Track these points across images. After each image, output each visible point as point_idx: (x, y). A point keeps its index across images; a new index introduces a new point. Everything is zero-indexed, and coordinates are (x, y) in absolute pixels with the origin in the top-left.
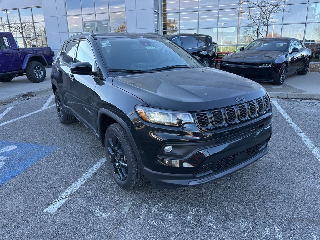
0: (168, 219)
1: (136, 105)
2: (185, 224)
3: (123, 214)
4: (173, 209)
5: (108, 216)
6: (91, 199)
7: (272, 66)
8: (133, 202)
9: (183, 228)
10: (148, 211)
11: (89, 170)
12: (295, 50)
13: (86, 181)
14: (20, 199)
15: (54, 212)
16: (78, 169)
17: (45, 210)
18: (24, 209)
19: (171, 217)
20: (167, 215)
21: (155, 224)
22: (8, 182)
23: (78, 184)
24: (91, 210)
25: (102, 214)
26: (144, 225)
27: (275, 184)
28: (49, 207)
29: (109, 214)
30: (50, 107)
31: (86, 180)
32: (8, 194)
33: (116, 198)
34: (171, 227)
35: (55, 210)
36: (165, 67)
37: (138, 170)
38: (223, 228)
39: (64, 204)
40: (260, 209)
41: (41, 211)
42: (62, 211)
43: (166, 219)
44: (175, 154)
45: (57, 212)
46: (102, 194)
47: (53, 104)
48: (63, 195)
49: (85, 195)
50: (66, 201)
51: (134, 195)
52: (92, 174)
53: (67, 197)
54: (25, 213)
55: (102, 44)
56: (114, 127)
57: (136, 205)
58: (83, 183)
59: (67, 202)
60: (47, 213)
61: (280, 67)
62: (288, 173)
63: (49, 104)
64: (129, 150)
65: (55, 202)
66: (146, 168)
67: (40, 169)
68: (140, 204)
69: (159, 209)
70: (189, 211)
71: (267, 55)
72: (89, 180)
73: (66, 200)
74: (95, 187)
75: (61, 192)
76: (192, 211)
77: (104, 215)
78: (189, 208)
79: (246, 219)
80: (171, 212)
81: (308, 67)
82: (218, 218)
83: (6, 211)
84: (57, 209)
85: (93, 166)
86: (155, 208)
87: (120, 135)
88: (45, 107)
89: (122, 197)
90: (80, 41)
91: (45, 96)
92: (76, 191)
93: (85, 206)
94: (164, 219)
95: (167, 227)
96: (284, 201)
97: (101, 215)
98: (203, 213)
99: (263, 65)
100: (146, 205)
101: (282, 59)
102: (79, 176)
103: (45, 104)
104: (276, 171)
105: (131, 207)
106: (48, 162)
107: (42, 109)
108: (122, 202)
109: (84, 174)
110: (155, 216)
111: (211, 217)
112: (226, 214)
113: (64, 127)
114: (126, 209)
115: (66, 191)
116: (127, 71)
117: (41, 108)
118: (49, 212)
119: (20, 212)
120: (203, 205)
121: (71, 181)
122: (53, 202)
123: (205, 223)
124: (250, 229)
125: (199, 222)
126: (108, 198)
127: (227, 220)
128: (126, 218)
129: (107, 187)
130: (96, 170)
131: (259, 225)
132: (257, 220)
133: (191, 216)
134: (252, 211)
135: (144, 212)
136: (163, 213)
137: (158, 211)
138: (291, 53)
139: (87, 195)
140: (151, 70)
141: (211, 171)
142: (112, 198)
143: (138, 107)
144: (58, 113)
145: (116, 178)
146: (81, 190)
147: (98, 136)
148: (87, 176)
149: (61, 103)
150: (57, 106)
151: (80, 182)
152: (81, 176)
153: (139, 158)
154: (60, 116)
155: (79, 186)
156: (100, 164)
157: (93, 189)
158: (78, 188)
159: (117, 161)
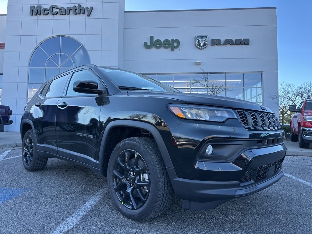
1: (168, 104)
11: (80, 207)
13: (82, 218)
16: (65, 207)
23: (72, 221)
31: (82, 216)
33: (132, 230)
37: (165, 186)
44: (217, 155)
46: (111, 228)
47: (10, 157)
48: (56, 232)
49: (88, 230)
52: (87, 211)
55: (105, 70)
58: (79, 219)
63: (4, 157)
64: (155, 160)
67: (11, 210)
72: (85, 216)
74: (97, 222)
75: (52, 229)
85: (84, 204)
87: (139, 145)
89: (141, 230)
90: (73, 73)
92: (73, 227)
102: (70, 213)
106: (21, 202)
109: (77, 211)
115: (58, 228)
116: (138, 89)
120: (243, 229)
121: (61, 218)
126: (121, 232)
141: (252, 181)
142: (126, 231)
143: (171, 106)
144: (23, 159)
145: (124, 210)
146: (81, 226)
147: (98, 162)
148: (81, 212)
149: (33, 144)
150: (24, 149)
151: (74, 218)
152: (73, 213)
153: (170, 165)
154: (27, 162)
155: (75, 222)
156: (93, 202)
157: (96, 224)
158: (75, 224)
159: (128, 185)
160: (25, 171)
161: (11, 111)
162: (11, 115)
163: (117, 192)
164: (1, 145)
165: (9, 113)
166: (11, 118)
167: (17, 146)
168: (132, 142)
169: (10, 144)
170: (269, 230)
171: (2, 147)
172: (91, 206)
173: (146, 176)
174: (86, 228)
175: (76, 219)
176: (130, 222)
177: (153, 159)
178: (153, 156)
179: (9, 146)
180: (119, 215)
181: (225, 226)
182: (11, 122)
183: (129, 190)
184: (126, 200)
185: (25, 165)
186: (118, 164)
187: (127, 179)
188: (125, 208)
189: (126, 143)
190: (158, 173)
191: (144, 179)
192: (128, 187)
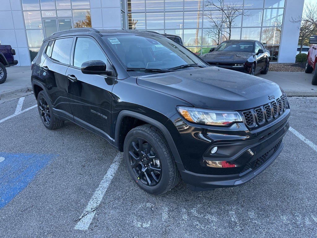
0: (212, 221)
1: (177, 106)
2: (232, 225)
3: (164, 222)
4: (212, 210)
5: (149, 225)
6: (123, 210)
7: (244, 66)
8: (169, 208)
9: (232, 228)
10: (188, 215)
11: (103, 178)
12: (260, 52)
13: (106, 191)
14: (38, 219)
15: (87, 229)
16: (91, 178)
17: (75, 228)
18: (48, 229)
19: (214, 219)
20: (208, 216)
21: (203, 228)
22: (13, 200)
23: (99, 195)
24: (128, 222)
25: (142, 224)
26: (192, 231)
27: (291, 176)
28: (78, 223)
29: (149, 223)
30: (24, 111)
31: (106, 189)
32: (20, 214)
33: (149, 205)
34: (220, 229)
35: (88, 227)
36: (180, 66)
38: (269, 223)
39: (94, 219)
40: (290, 201)
41: (71, 230)
42: (95, 226)
43: (210, 221)
45: (91, 228)
46: (131, 202)
47: (27, 108)
48: (88, 208)
49: (113, 206)
50: (95, 215)
51: (165, 199)
52: (110, 182)
53: (94, 211)
54: (52, 234)
55: (110, 41)
56: (142, 130)
57: (173, 211)
58: (104, 193)
59: (97, 216)
60: (79, 231)
61: (250, 67)
62: (297, 165)
63: (21, 108)
64: (165, 153)
65: (83, 217)
66: (186, 171)
67: (46, 182)
68: (176, 208)
69: (198, 211)
70: (228, 211)
71: (238, 55)
72: (109, 189)
73: (95, 213)
74: (120, 196)
75: (85, 206)
76: (231, 210)
77: (145, 225)
78: (227, 208)
79: (283, 212)
80: (212, 214)
81: (268, 67)
82: (258, 214)
83: (27, 235)
84: (89, 225)
85: (106, 173)
86: (194, 211)
87: (151, 138)
88: (18, 111)
89: (155, 204)
90: (77, 38)
91: (13, 99)
92: (101, 202)
93: (120, 218)
94: (208, 222)
95: (215, 230)
96: (306, 191)
97: (142, 226)
98: (243, 211)
99: (236, 65)
100: (183, 209)
101: (251, 60)
102: (96, 186)
103: (16, 108)
104: (286, 164)
105: (168, 213)
106: (52, 173)
107: (15, 114)
108: (156, 208)
109: (101, 183)
110: (198, 219)
111: (252, 214)
112: (263, 209)
113: (52, 133)
114: (165, 216)
115: (89, 204)
116: (147, 70)
117: (13, 113)
118: (80, 229)
119: (46, 234)
120: (238, 202)
121: (90, 192)
122: (81, 217)
123: (249, 221)
124: (292, 221)
125: (244, 222)
126: (140, 206)
127: (267, 215)
128: (170, 226)
129: (134, 195)
130: (111, 177)
131: (298, 216)
132: (294, 211)
133: (233, 216)
134: (285, 204)
135: (185, 217)
136: (205, 216)
137: (199, 214)
138: (257, 54)
139: (116, 206)
140: (169, 69)
141: (251, 169)
142: (144, 205)
143: (180, 108)
144: (41, 118)
145: (141, 184)
146: (107, 201)
147: (114, 140)
148: (105, 185)
149: (48, 106)
150: (40, 109)
151: (100, 192)
152: (98, 185)
153: (179, 161)
154: (45, 121)
155: (102, 196)
156: (113, 170)
157: (119, 199)
158: (102, 199)
159: (143, 166)
160: (45, 129)
161: (14, 51)
162: (15, 54)
163: (134, 169)
164: (14, 90)
165: (12, 53)
166: (15, 57)
167: (28, 90)
168: (144, 133)
169: (22, 89)
170: (260, 203)
171: (15, 93)
172: (112, 175)
173: (158, 162)
174: (111, 203)
175: (102, 193)
176: (145, 196)
177: (163, 152)
178: (164, 150)
179: (22, 91)
180: (137, 188)
181: (225, 199)
182: (16, 63)
183: (144, 170)
184: (142, 176)
185: (44, 123)
186: (132, 147)
187: (142, 161)
188: (141, 183)
189: (139, 132)
190: (169, 164)
191: (156, 165)
192: (143, 167)
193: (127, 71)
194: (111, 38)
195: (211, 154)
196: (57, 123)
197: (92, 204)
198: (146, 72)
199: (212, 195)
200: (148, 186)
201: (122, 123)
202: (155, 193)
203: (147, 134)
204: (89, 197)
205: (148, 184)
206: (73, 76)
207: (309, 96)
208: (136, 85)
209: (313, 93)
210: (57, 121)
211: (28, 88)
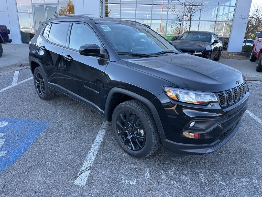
0: (186, 181)
1: (163, 86)
2: (202, 185)
3: (147, 180)
4: (185, 172)
5: (135, 183)
6: (112, 169)
7: (203, 53)
8: (150, 169)
9: (203, 187)
10: (166, 176)
11: (93, 142)
12: (216, 42)
13: (97, 153)
14: (43, 175)
15: (85, 185)
16: (83, 142)
17: (75, 184)
18: (52, 184)
19: (188, 179)
20: (183, 177)
21: (179, 187)
22: (19, 159)
23: (91, 157)
24: (117, 180)
25: (129, 182)
26: (171, 189)
27: (245, 146)
28: (77, 180)
29: (135, 181)
30: (20, 83)
31: (97, 152)
32: (27, 171)
33: (133, 166)
34: (193, 188)
35: (85, 183)
37: (156, 142)
38: (232, 184)
39: (89, 176)
40: (247, 166)
41: (72, 185)
42: (91, 183)
43: (185, 181)
45: (87, 184)
46: (119, 164)
47: (22, 81)
48: (84, 167)
49: (104, 166)
50: (90, 173)
51: (146, 162)
52: (99, 146)
53: (89, 170)
54: (56, 188)
55: (103, 28)
56: (130, 105)
57: (154, 172)
58: (96, 155)
59: (91, 174)
60: (78, 187)
61: (207, 54)
62: (249, 137)
63: (17, 80)
64: (150, 124)
65: (80, 174)
66: (167, 140)
67: (46, 144)
68: (156, 170)
69: (174, 173)
70: (198, 173)
71: (197, 44)
72: (99, 152)
73: (89, 172)
74: (109, 157)
75: (80, 165)
76: (201, 173)
77: (132, 183)
78: (197, 171)
79: (242, 175)
80: (186, 175)
81: (220, 55)
82: (223, 177)
83: (35, 188)
84: (86, 181)
85: (95, 138)
86: (170, 172)
87: (138, 111)
88: (15, 83)
89: (138, 165)
90: (73, 24)
91: (9, 72)
92: (94, 163)
93: (111, 177)
94: (183, 182)
95: (189, 188)
96: (259, 159)
97: (129, 183)
98: (210, 174)
99: (196, 52)
100: (162, 171)
101: (208, 48)
102: (88, 149)
103: (12, 80)
104: (241, 136)
105: (150, 173)
106: (50, 137)
107: (13, 85)
108: (140, 169)
109: (92, 146)
110: (175, 179)
111: (217, 176)
112: (226, 173)
113: (46, 103)
114: (148, 176)
115: (84, 164)
116: (134, 54)
117: (11, 84)
118: (79, 185)
119: (50, 188)
120: (206, 166)
121: (83, 154)
122: (78, 175)
123: (216, 182)
124: (250, 183)
125: (212, 183)
126: (126, 167)
127: (230, 177)
128: (152, 184)
129: (120, 157)
130: (100, 142)
131: (254, 179)
132: (250, 175)
133: (202, 177)
134: (243, 169)
135: (164, 177)
136: (180, 177)
137: (175, 175)
138: (213, 44)
139: (106, 166)
140: (152, 55)
141: (219, 140)
142: (129, 166)
143: (166, 88)
144: (36, 90)
145: (126, 148)
146: (98, 162)
147: (104, 112)
148: (95, 148)
149: (43, 80)
150: (36, 82)
151: (92, 154)
152: (90, 148)
153: (162, 132)
154: (40, 92)
155: (94, 158)
156: (101, 136)
157: (108, 160)
158: (94, 160)
159: (128, 134)
160: (40, 99)
161: (9, 30)
162: (10, 34)
163: (120, 136)
164: (9, 65)
165: (7, 32)
166: (10, 37)
167: (21, 65)
168: (132, 107)
169: (16, 64)
170: (223, 167)
171: (11, 67)
172: (100, 140)
173: (142, 132)
174: (102, 163)
175: (94, 155)
176: (130, 158)
178: (149, 122)
179: (16, 65)
180: (122, 152)
181: (194, 163)
182: (11, 41)
183: (129, 138)
184: (127, 142)
185: (39, 94)
186: (120, 117)
187: (127, 130)
189: (127, 106)
190: (152, 134)
191: (140, 133)
192: (128, 136)
193: (119, 54)
194: (103, 26)
195: (190, 128)
196: (50, 95)
197: (86, 164)
198: (133, 56)
199: (184, 160)
200: (132, 151)
201: (113, 98)
202: (138, 157)
203: (134, 108)
204: (83, 158)
205: (132, 149)
206: (69, 56)
207: (254, 81)
208: (126, 67)
209: (258, 78)
210: (51, 93)
211: (21, 63)
